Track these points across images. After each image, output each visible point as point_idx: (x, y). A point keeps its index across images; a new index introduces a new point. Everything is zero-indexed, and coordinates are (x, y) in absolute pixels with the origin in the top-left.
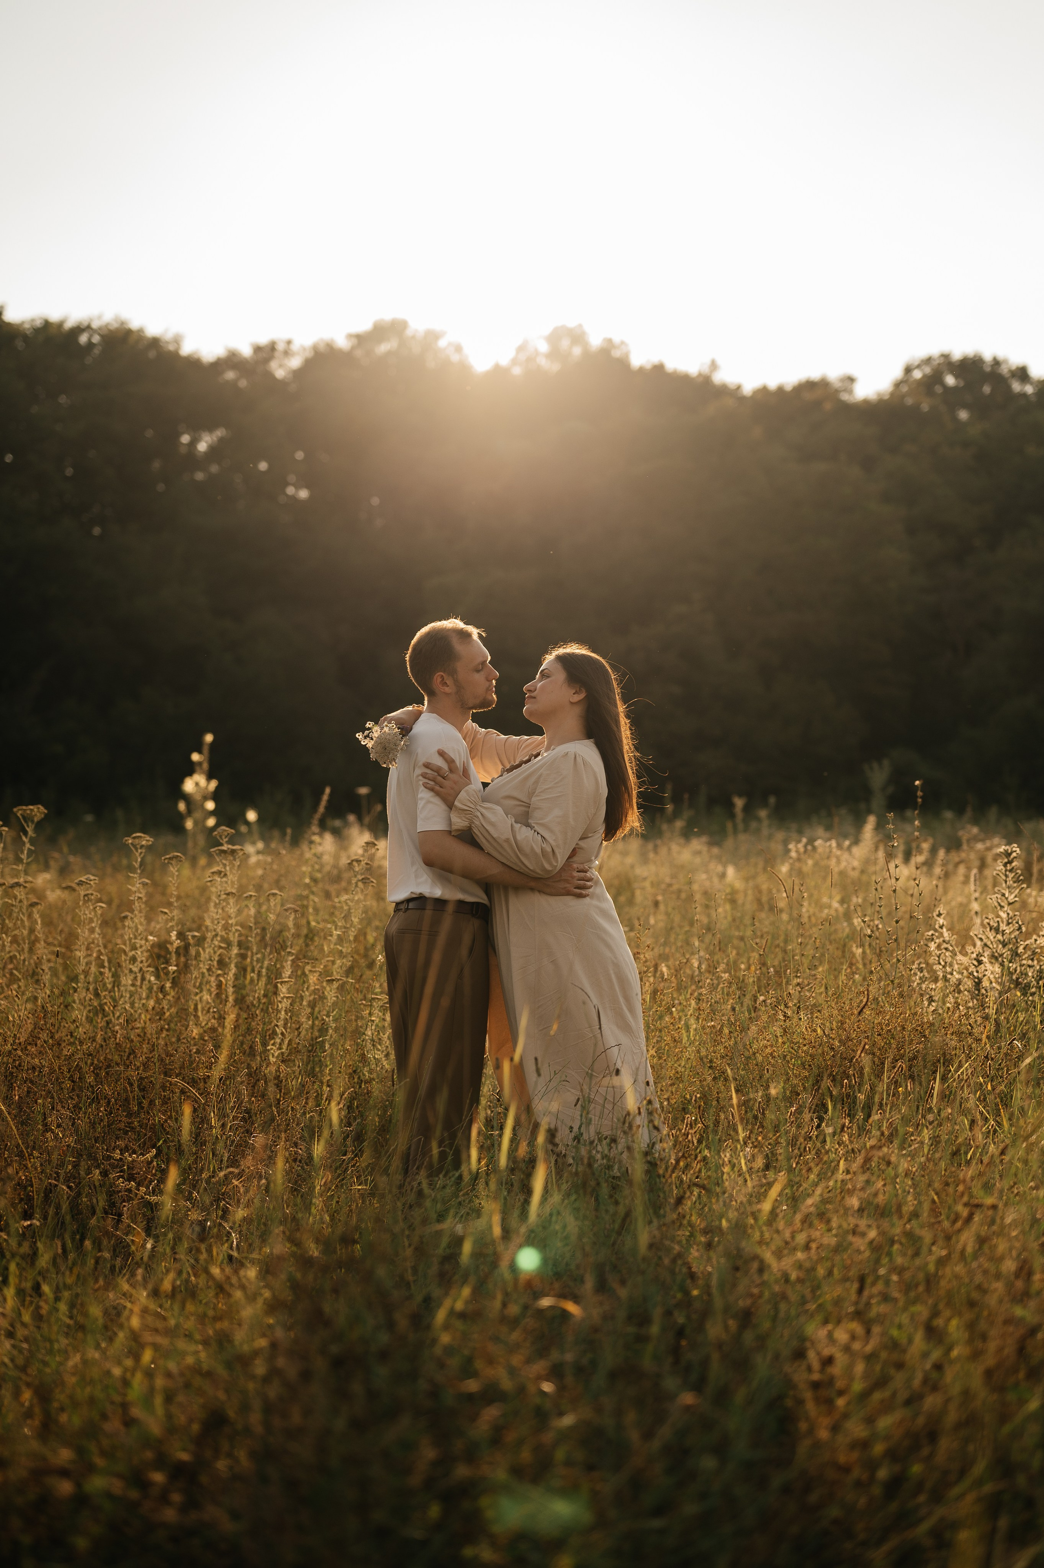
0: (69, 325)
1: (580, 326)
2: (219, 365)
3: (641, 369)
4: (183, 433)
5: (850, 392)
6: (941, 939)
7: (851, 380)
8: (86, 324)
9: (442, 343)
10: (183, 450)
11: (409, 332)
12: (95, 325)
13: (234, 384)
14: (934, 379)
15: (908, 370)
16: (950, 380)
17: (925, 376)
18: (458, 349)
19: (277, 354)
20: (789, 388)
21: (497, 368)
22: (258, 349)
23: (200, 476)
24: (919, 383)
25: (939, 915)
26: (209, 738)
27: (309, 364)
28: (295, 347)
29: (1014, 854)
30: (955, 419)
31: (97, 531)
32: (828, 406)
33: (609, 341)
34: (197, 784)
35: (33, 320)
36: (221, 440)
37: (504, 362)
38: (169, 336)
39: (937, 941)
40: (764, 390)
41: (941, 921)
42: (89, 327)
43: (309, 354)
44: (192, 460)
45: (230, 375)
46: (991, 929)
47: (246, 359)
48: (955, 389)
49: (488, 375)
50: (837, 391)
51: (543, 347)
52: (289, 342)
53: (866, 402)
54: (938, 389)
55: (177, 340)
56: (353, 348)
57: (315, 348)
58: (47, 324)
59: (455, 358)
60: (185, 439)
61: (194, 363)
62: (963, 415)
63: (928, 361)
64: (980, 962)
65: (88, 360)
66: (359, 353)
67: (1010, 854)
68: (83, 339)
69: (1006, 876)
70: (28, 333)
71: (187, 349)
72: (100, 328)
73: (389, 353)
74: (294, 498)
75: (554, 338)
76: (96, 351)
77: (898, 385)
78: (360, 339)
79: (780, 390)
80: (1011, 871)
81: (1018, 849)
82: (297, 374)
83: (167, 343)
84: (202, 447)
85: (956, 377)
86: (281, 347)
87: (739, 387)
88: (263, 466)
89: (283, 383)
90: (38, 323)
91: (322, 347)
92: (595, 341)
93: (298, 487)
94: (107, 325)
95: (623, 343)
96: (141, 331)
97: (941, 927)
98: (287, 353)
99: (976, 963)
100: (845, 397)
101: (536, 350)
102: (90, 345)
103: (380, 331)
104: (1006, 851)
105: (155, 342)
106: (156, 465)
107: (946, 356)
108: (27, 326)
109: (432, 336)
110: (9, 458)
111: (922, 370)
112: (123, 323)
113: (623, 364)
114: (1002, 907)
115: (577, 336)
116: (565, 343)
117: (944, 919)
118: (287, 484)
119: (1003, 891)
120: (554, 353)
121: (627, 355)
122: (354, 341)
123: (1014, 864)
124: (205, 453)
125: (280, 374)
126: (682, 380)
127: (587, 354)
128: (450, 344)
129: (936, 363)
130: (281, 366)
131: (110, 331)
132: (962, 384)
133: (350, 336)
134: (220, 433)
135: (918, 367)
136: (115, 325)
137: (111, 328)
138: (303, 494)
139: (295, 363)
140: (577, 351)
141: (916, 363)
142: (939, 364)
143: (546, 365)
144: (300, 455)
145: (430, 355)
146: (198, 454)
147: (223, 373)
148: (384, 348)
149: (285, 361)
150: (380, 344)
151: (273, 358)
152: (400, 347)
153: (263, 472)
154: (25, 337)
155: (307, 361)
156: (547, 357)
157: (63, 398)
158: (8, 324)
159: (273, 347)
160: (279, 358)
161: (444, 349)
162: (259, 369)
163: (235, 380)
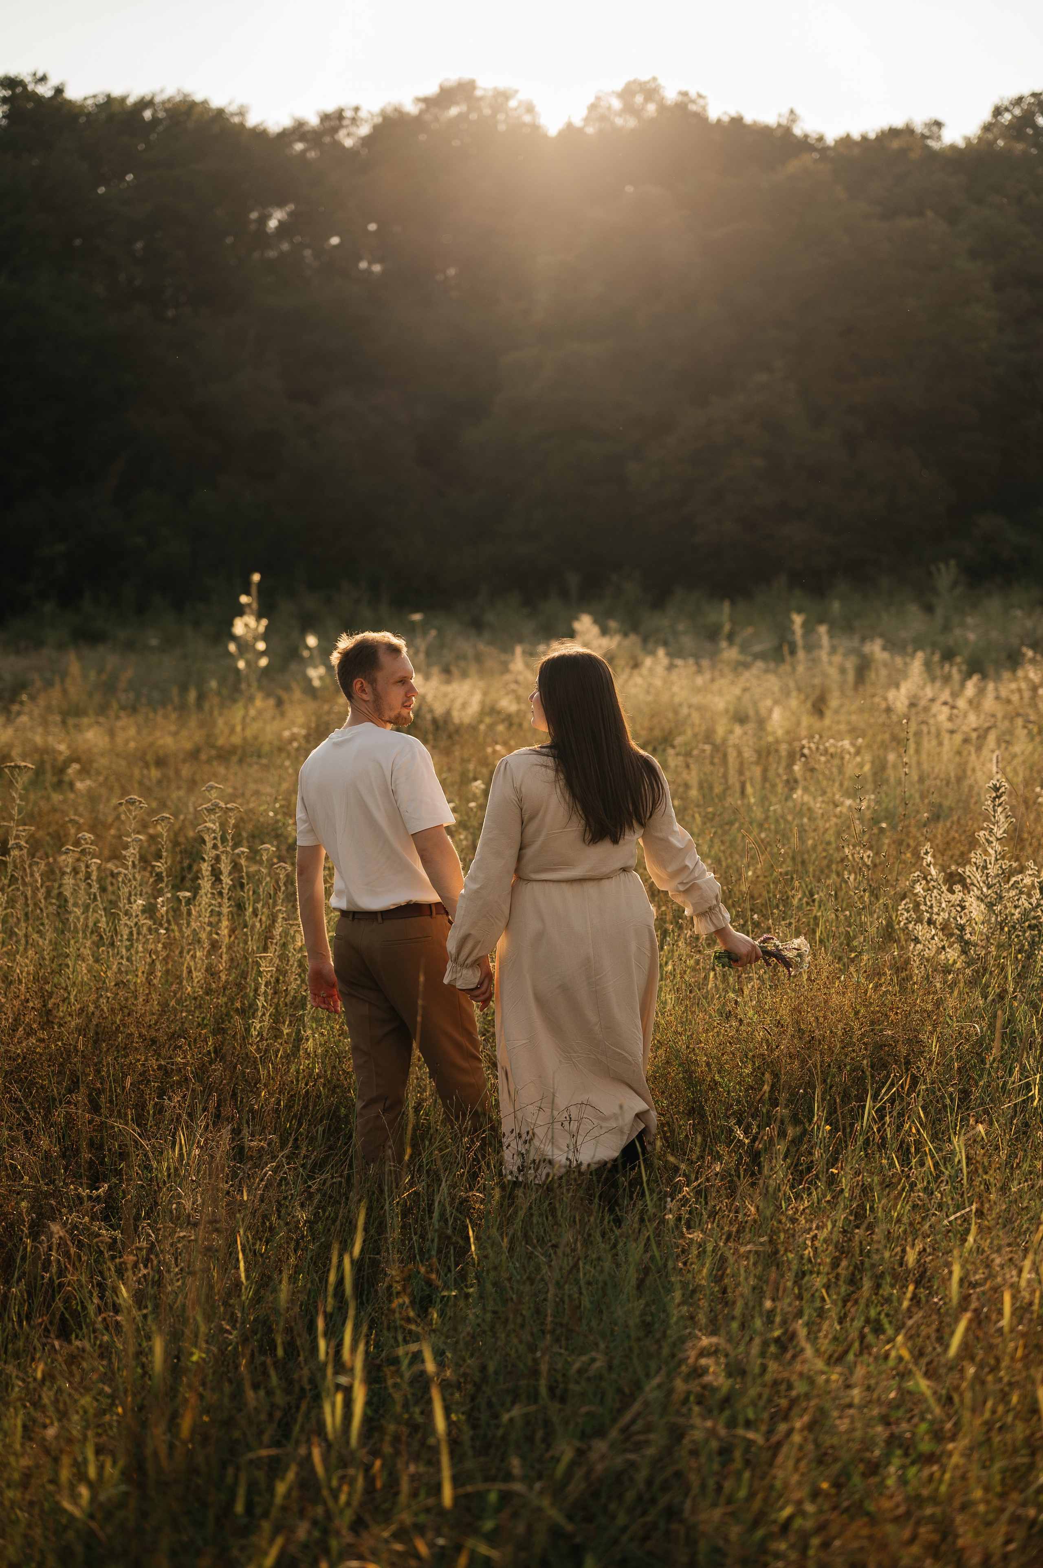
0: (131, 101)
1: (654, 79)
2: (287, 137)
3: (719, 121)
4: (252, 210)
5: (939, 138)
7: (939, 124)
8: (148, 98)
9: (513, 103)
10: (253, 227)
11: (478, 93)
12: (158, 99)
13: (302, 156)
14: (1025, 121)
15: (998, 112)
17: (1014, 117)
18: (530, 109)
19: (344, 122)
20: (874, 135)
21: (569, 126)
22: (325, 118)
23: (272, 254)
24: (1011, 126)
26: (257, 576)
27: (378, 130)
28: (362, 114)
31: (171, 313)
32: (915, 155)
33: (685, 94)
34: (247, 625)
35: (95, 96)
36: (290, 214)
37: (578, 122)
38: (232, 108)
40: (848, 138)
42: (152, 102)
43: (378, 120)
44: (262, 238)
45: (299, 146)
47: (313, 128)
49: (561, 133)
50: (924, 137)
51: (617, 104)
52: (357, 109)
53: (953, 148)
54: (1030, 131)
55: (241, 113)
56: (421, 112)
57: (384, 114)
58: (109, 99)
59: (527, 118)
60: (255, 216)
61: (259, 135)
63: (1020, 100)
65: (153, 137)
66: (428, 117)
68: (147, 114)
70: (90, 111)
71: (252, 121)
72: (163, 103)
73: (460, 115)
74: (368, 271)
75: (627, 93)
76: (161, 128)
77: (987, 128)
78: (428, 102)
79: (864, 138)
82: (367, 141)
83: (231, 116)
84: (273, 224)
86: (348, 114)
87: (821, 139)
88: (335, 241)
89: (352, 153)
90: (101, 100)
91: (389, 110)
92: (671, 95)
93: (371, 261)
94: (169, 100)
95: (700, 96)
96: (205, 103)
98: (354, 120)
100: (932, 144)
101: (609, 108)
102: (155, 121)
103: (447, 94)
105: (220, 114)
106: (229, 241)
108: (89, 103)
109: (502, 96)
110: (78, 242)
111: (1013, 112)
112: (186, 96)
113: (700, 118)
115: (650, 91)
116: (639, 99)
118: (360, 259)
120: (629, 109)
121: (704, 108)
122: (422, 106)
124: (277, 228)
125: (348, 143)
126: (763, 132)
127: (662, 107)
128: (520, 103)
129: (1027, 103)
130: (348, 135)
131: (174, 104)
133: (419, 100)
134: (291, 207)
135: (1007, 110)
136: (178, 99)
137: (175, 101)
138: (377, 268)
139: (364, 130)
140: (651, 108)
141: (1006, 105)
142: (1030, 103)
143: (619, 121)
144: (372, 227)
145: (501, 117)
146: (269, 231)
147: (290, 144)
148: (454, 111)
149: (353, 129)
150: (449, 108)
151: (341, 126)
152: (470, 110)
153: (335, 247)
154: (89, 114)
155: (376, 128)
156: (621, 113)
157: (130, 177)
158: (70, 102)
159: (339, 115)
160: (347, 126)
161: (516, 109)
162: (327, 139)
163: (304, 152)
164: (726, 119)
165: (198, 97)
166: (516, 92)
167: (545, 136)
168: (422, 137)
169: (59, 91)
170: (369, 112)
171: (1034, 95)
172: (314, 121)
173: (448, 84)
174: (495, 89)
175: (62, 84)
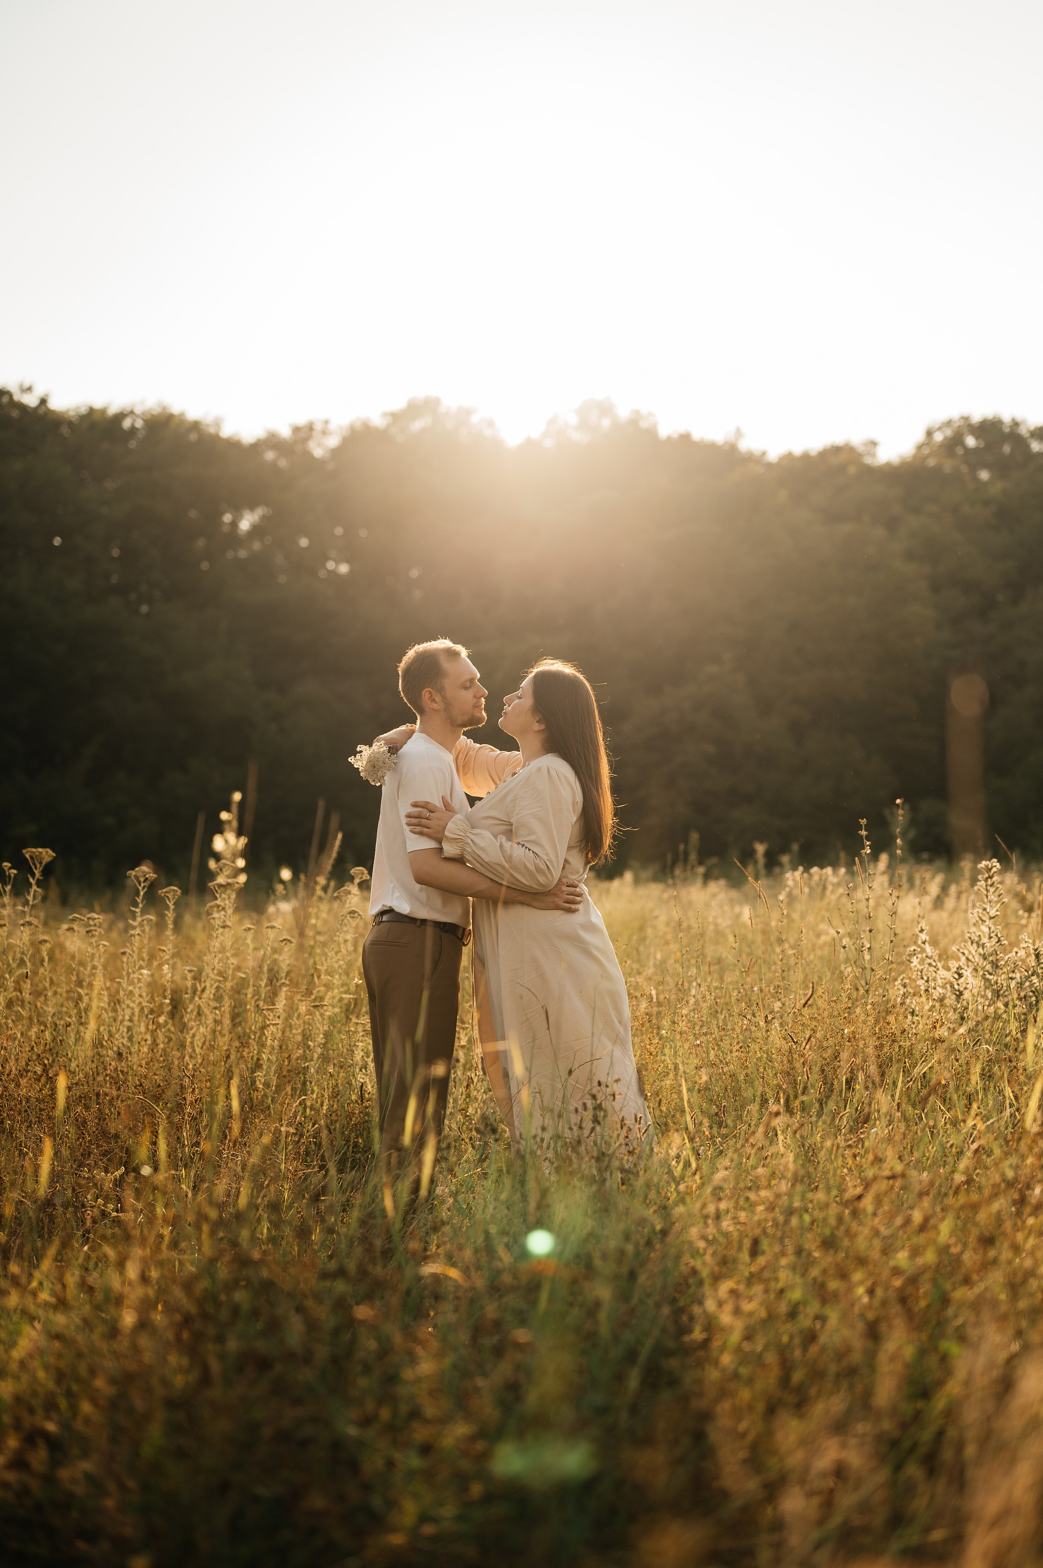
0: (112, 411)
1: (608, 399)
2: (257, 447)
3: (669, 439)
4: (225, 512)
5: (874, 455)
6: (924, 955)
7: (874, 444)
8: (129, 409)
9: (475, 419)
10: (226, 529)
11: (442, 409)
12: (138, 411)
13: (274, 464)
14: (956, 440)
15: (929, 433)
16: (971, 441)
17: (945, 439)
18: (491, 423)
19: (314, 434)
20: (814, 453)
21: (529, 442)
22: (296, 430)
23: (243, 554)
24: (941, 444)
25: (922, 931)
26: (237, 796)
27: (346, 443)
28: (333, 426)
29: (994, 869)
30: (976, 479)
31: (144, 609)
32: (852, 470)
33: (637, 412)
34: (226, 841)
35: (78, 408)
36: (263, 517)
37: (536, 435)
38: (209, 420)
39: (919, 956)
40: (789, 456)
41: (923, 936)
42: (132, 412)
43: (346, 433)
44: (233, 537)
45: (270, 455)
46: (972, 943)
47: (284, 439)
48: (976, 450)
49: (520, 448)
50: (860, 455)
51: (573, 420)
52: (326, 422)
53: (888, 465)
54: (960, 451)
56: (388, 426)
57: (352, 428)
58: (92, 410)
59: (487, 433)
60: (227, 518)
61: (233, 445)
62: (984, 475)
63: (949, 423)
64: (960, 975)
65: (133, 444)
66: (394, 430)
67: (990, 870)
68: (127, 424)
69: (987, 891)
70: (73, 419)
71: (226, 432)
72: (142, 414)
73: (424, 431)
74: (333, 573)
75: (583, 411)
76: (140, 435)
77: (920, 447)
78: (395, 417)
79: (806, 456)
80: (992, 885)
81: (998, 864)
82: (336, 453)
83: (208, 425)
84: (245, 525)
85: (977, 438)
86: (318, 427)
87: (764, 454)
88: (304, 542)
89: (321, 462)
90: (83, 410)
91: (358, 424)
92: (624, 413)
93: (337, 562)
94: (150, 410)
95: (650, 414)
96: (182, 414)
97: (924, 943)
98: (324, 433)
99: (956, 976)
100: (868, 460)
101: (566, 423)
102: (133, 430)
103: (414, 409)
104: (987, 866)
105: (196, 426)
106: (201, 543)
107: (966, 419)
108: (72, 413)
109: (465, 413)
110: (57, 541)
111: (943, 432)
112: (165, 408)
113: (651, 433)
114: (984, 921)
115: (606, 409)
116: (594, 415)
117: (926, 934)
118: (327, 559)
119: (985, 906)
120: (584, 425)
121: (655, 426)
122: (390, 419)
123: (995, 879)
124: (247, 532)
125: (318, 453)
126: (709, 449)
127: (616, 425)
128: (481, 419)
129: (956, 425)
130: (319, 445)
131: (153, 416)
132: (982, 445)
133: (384, 415)
134: (261, 511)
135: (940, 429)
136: (157, 411)
137: (155, 413)
138: (344, 569)
139: (333, 442)
140: (606, 423)
141: (937, 426)
142: (959, 426)
143: (575, 436)
144: (339, 529)
145: (463, 430)
146: (240, 532)
147: (263, 453)
148: (419, 425)
149: (323, 441)
150: (416, 421)
151: (312, 437)
152: (434, 423)
153: (304, 548)
154: (70, 424)
155: (344, 440)
156: (577, 428)
158: (53, 412)
159: (310, 427)
160: (317, 438)
161: (477, 424)
162: (298, 449)
163: (275, 460)
164: (675, 436)
165: (175, 413)
167: (506, 449)
169: (43, 401)
170: (338, 425)
171: (963, 418)
172: (285, 432)
173: (415, 400)
174: (459, 407)
175: (47, 395)
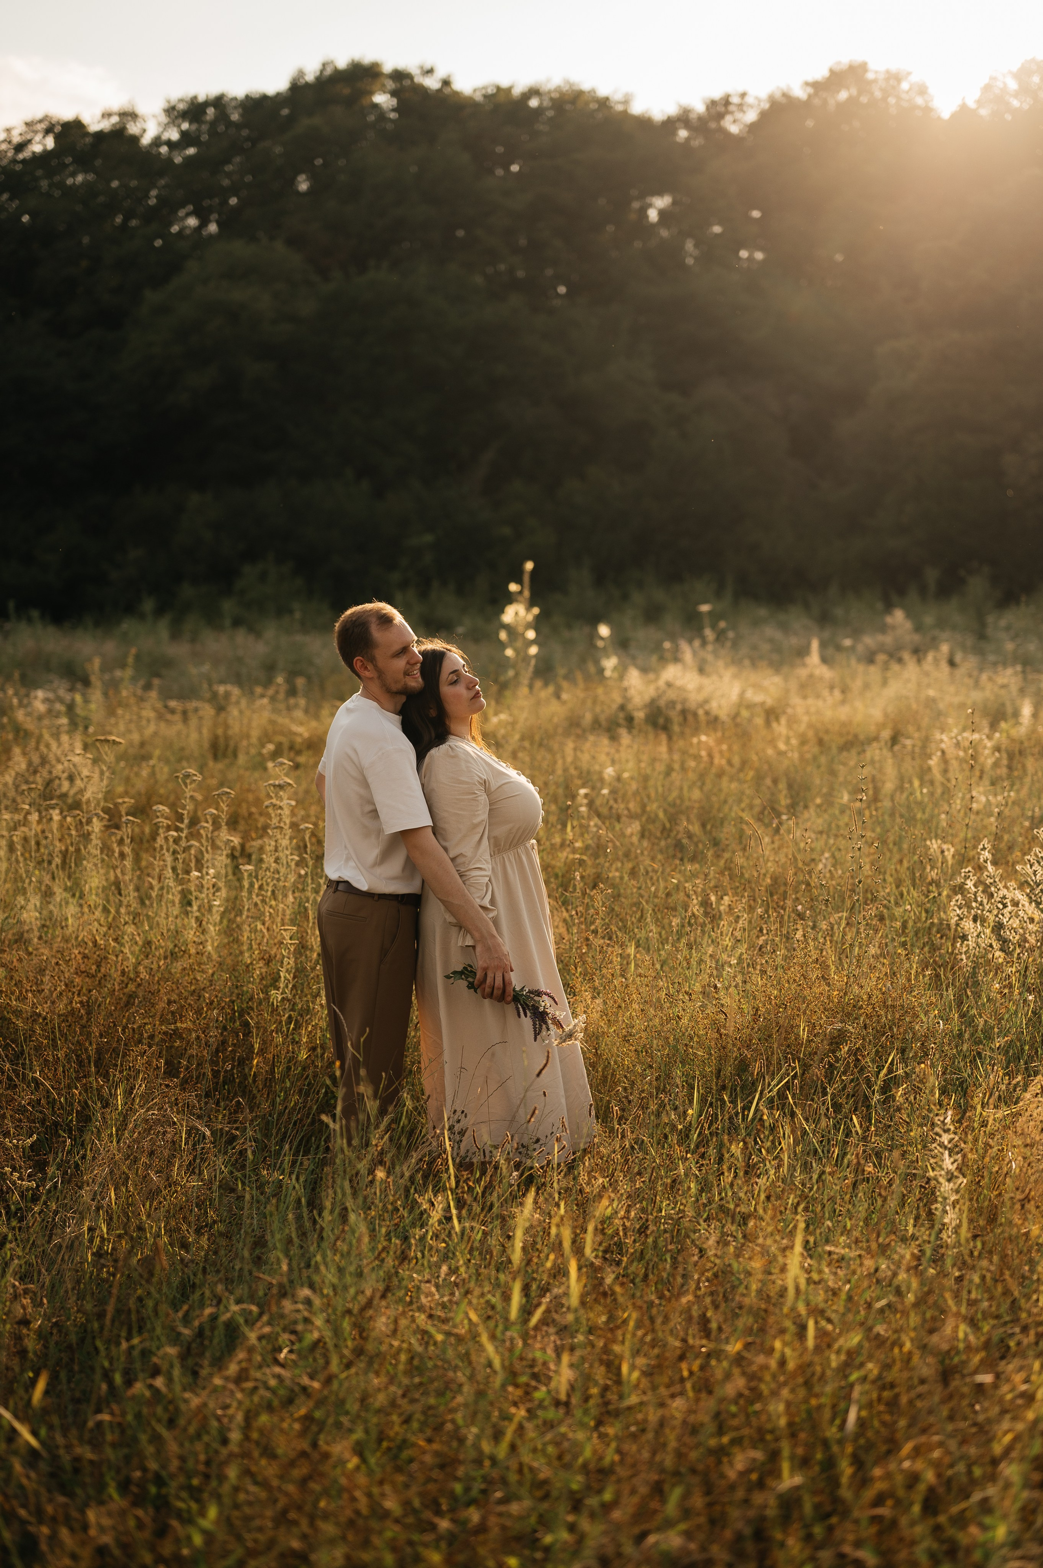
0: (517, 91)
2: (670, 124)
4: (632, 200)
8: (535, 87)
9: (905, 86)
10: (633, 217)
11: (870, 76)
12: (545, 88)
13: (686, 144)
18: (922, 90)
19: (731, 108)
21: (964, 107)
22: (712, 104)
23: (652, 243)
27: (764, 116)
28: (749, 100)
35: (484, 88)
36: (672, 205)
37: (971, 104)
38: (617, 97)
42: (538, 91)
43: (766, 106)
44: (643, 227)
45: (683, 134)
47: (698, 115)
49: (954, 116)
51: (1013, 85)
52: (743, 95)
55: (626, 102)
56: (810, 96)
57: (771, 99)
58: (497, 89)
59: (919, 101)
60: (636, 205)
61: (644, 123)
65: (539, 125)
66: (816, 101)
68: (534, 103)
71: (637, 108)
72: (550, 91)
73: (850, 99)
74: (749, 260)
75: (1024, 73)
76: (546, 116)
78: (816, 86)
82: (753, 128)
83: (616, 104)
84: (653, 213)
86: (735, 100)
88: (717, 229)
89: (738, 140)
90: (490, 90)
91: (778, 95)
93: (752, 250)
94: (556, 90)
96: (591, 91)
98: (740, 106)
101: (1004, 89)
102: (539, 111)
103: (838, 77)
105: (604, 103)
106: (609, 230)
108: (477, 94)
109: (895, 78)
110: (460, 233)
112: (571, 85)
116: (1035, 79)
118: (741, 247)
120: (1024, 90)
122: (810, 90)
124: (657, 218)
125: (734, 129)
128: (913, 85)
130: (735, 121)
131: (560, 94)
133: (807, 84)
134: (671, 196)
136: (564, 89)
138: (759, 256)
139: (751, 116)
143: (1015, 103)
144: (756, 214)
145: (892, 100)
146: (649, 221)
147: (674, 133)
148: (843, 95)
149: (739, 115)
150: (838, 92)
151: (727, 112)
152: (860, 93)
153: (717, 235)
154: (477, 106)
155: (764, 115)
156: (1016, 95)
157: (515, 168)
158: (456, 94)
159: (726, 101)
160: (732, 113)
161: (907, 92)
162: (713, 125)
163: (688, 140)
165: (586, 86)
166: (909, 74)
167: (939, 118)
168: (810, 123)
169: (446, 83)
170: (757, 98)
172: (700, 108)
173: (837, 68)
174: (887, 72)
175: (449, 76)
